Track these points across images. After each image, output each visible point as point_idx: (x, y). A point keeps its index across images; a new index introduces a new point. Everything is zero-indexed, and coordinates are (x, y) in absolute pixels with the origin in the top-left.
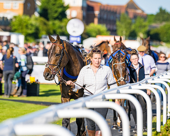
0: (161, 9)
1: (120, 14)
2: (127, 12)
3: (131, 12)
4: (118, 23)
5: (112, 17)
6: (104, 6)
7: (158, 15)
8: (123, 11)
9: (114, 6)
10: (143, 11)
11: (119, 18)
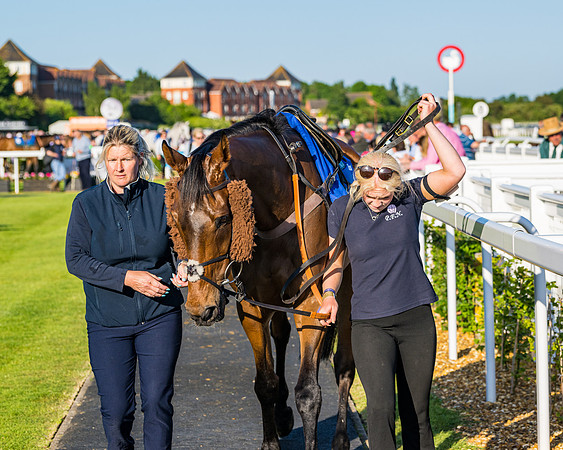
0: (140, 72)
1: (86, 82)
2: (96, 80)
3: (103, 80)
4: (85, 97)
5: (75, 89)
6: (63, 72)
7: (136, 81)
9: (78, 71)
10: (119, 77)
11: (86, 89)
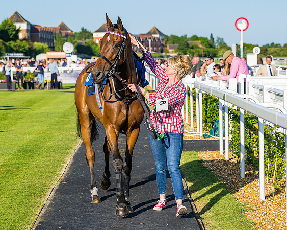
0: (83, 29)
1: (55, 34)
2: (60, 32)
3: (64, 32)
4: (55, 41)
5: (49, 37)
6: (43, 28)
7: (81, 33)
8: (57, 32)
9: (51, 28)
10: (72, 31)
11: (55, 38)
